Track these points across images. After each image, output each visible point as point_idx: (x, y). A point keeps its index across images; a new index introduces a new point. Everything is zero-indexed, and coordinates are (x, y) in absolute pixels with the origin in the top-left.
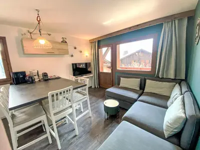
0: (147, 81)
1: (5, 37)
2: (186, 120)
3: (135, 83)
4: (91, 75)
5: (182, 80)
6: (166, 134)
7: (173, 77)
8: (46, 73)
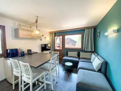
0: (80, 52)
1: (5, 26)
2: (102, 63)
3: (75, 54)
4: (51, 51)
5: (94, 52)
6: (96, 70)
7: (90, 51)
8: (31, 50)
